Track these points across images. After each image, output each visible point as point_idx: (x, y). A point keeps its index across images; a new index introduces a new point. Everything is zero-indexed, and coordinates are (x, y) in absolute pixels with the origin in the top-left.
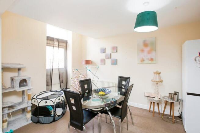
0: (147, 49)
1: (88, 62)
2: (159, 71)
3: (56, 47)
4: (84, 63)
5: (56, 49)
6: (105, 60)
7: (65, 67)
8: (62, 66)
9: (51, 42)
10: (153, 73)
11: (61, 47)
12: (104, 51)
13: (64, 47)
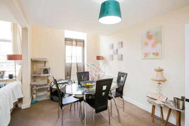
0: (151, 42)
1: (98, 58)
2: (162, 68)
3: (74, 45)
4: (95, 58)
5: (74, 47)
6: (113, 56)
7: (82, 62)
8: (80, 61)
9: (70, 42)
10: (154, 70)
11: (79, 45)
12: (112, 47)
13: (82, 46)
